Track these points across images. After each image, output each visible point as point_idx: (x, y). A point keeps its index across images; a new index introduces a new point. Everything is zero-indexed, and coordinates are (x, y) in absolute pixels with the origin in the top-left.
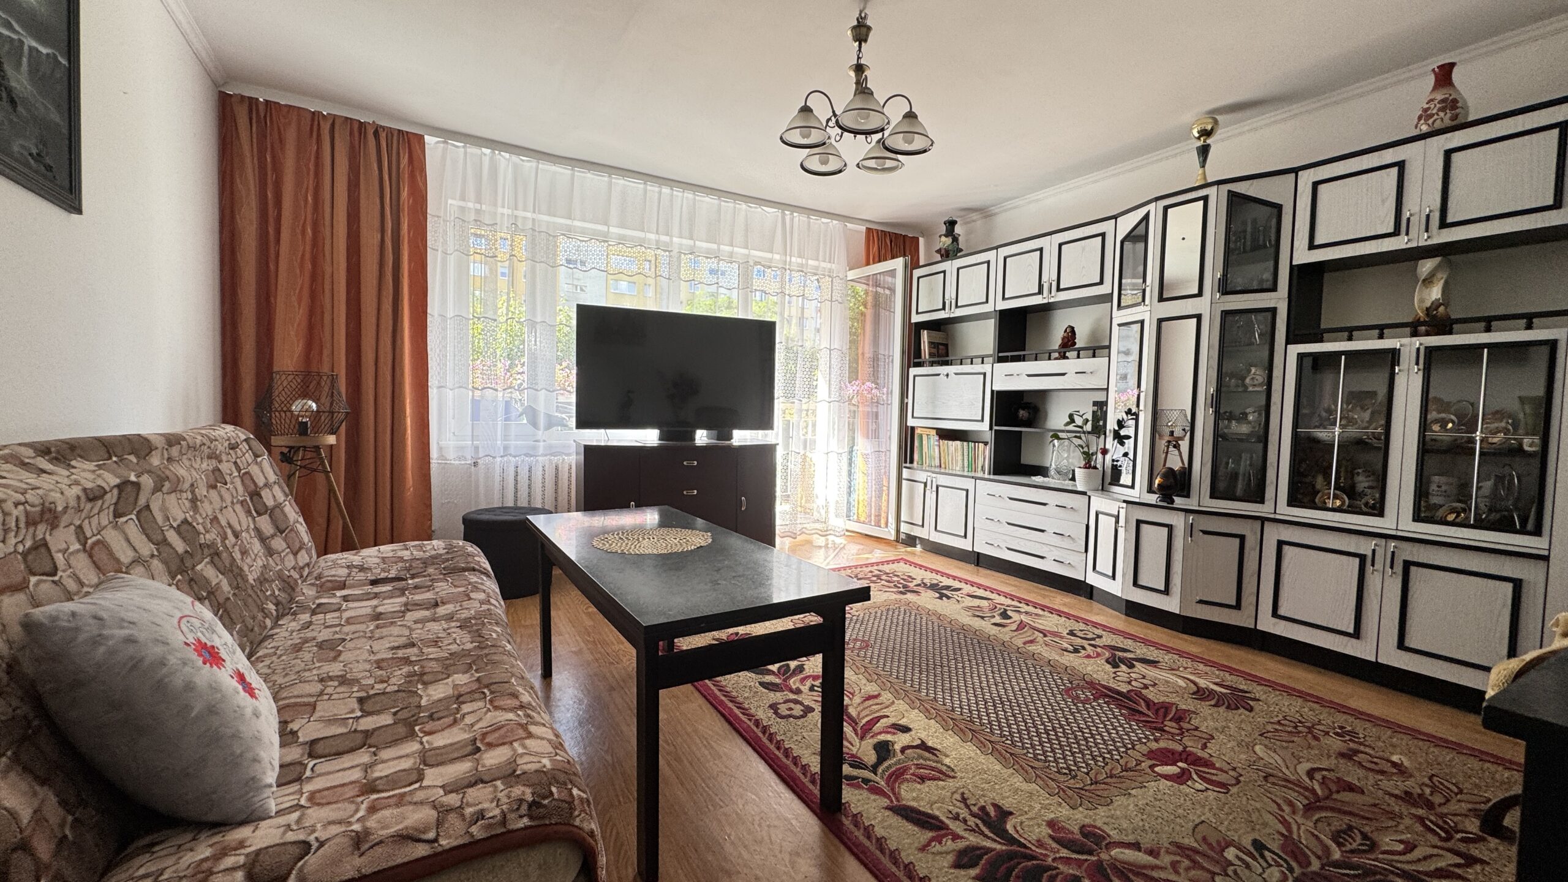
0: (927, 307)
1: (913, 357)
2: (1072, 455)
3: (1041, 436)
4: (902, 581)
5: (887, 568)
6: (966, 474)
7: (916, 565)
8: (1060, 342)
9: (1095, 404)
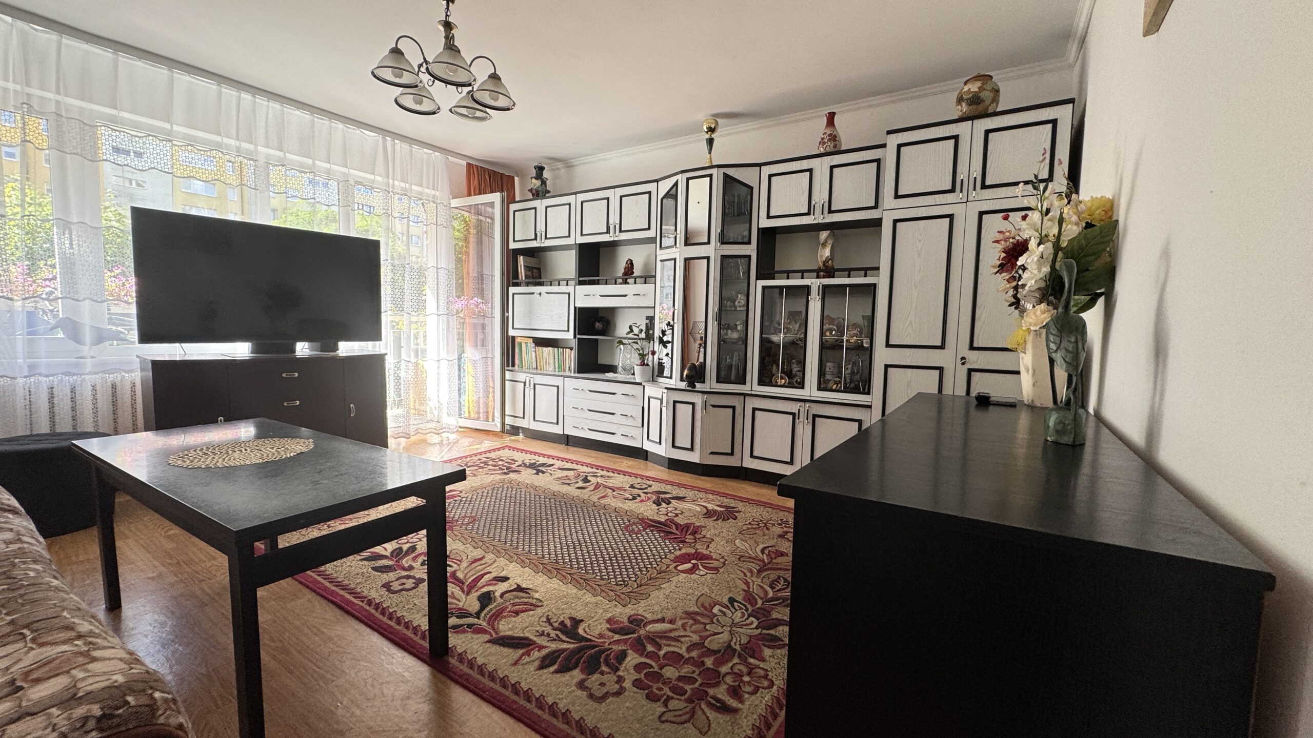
0: (522, 236)
1: (511, 278)
2: (633, 356)
3: (612, 341)
4: (506, 464)
5: (493, 455)
6: (557, 373)
7: (518, 450)
8: (622, 271)
9: (648, 318)
